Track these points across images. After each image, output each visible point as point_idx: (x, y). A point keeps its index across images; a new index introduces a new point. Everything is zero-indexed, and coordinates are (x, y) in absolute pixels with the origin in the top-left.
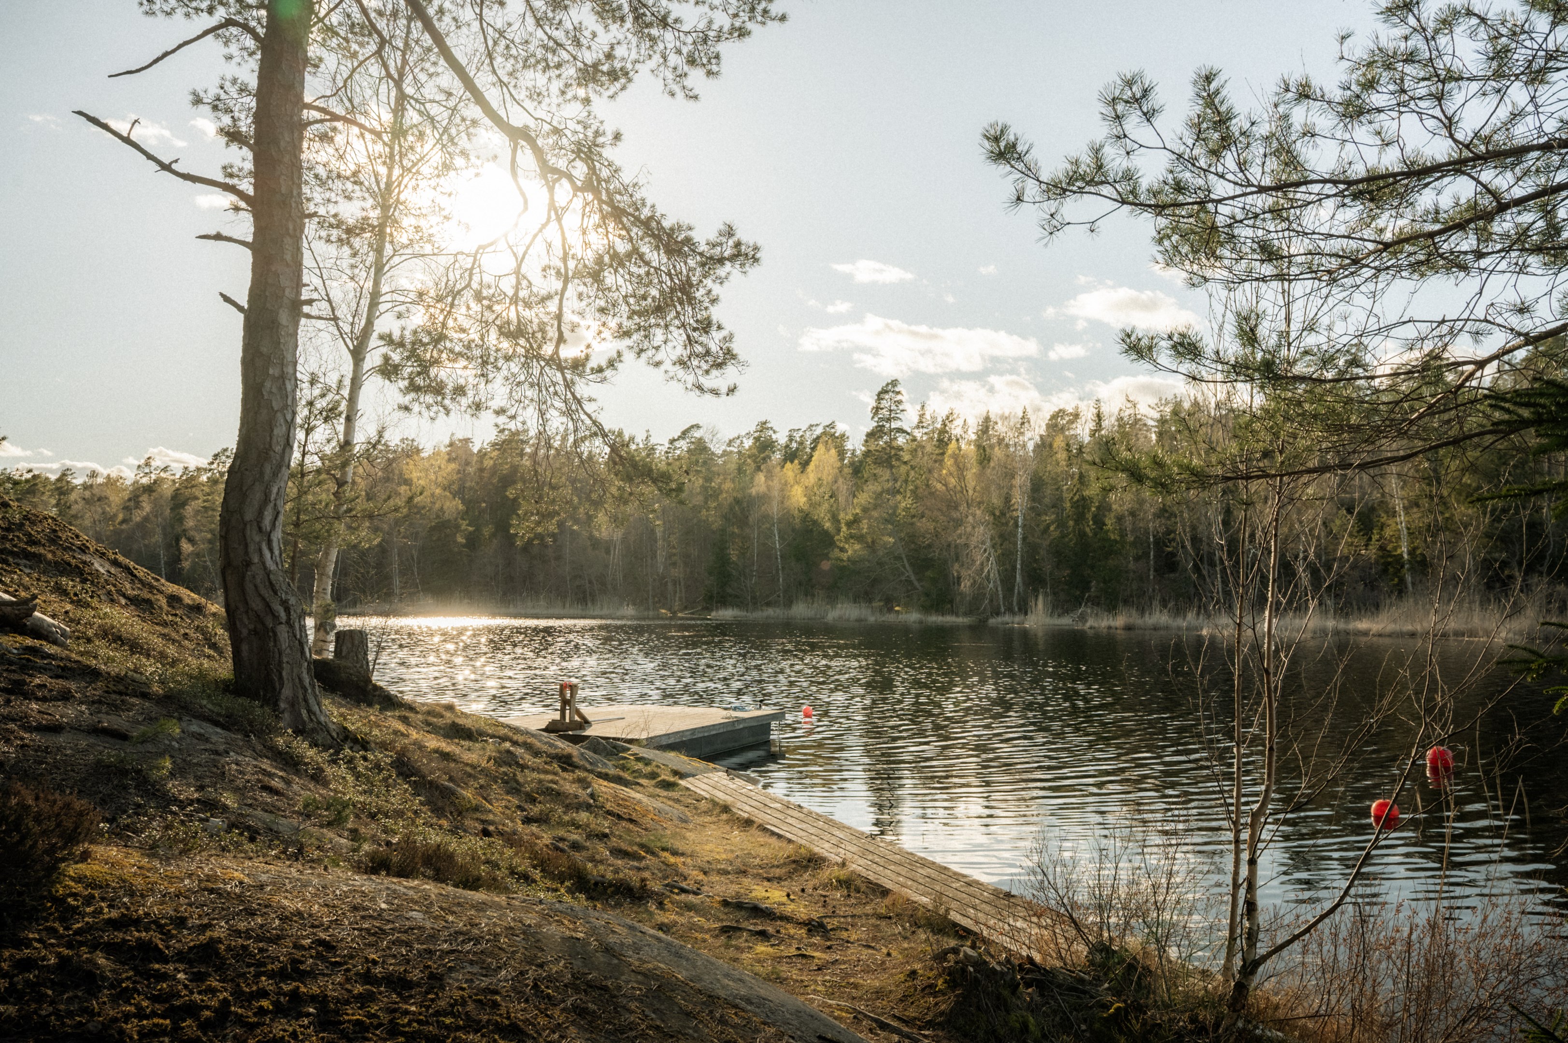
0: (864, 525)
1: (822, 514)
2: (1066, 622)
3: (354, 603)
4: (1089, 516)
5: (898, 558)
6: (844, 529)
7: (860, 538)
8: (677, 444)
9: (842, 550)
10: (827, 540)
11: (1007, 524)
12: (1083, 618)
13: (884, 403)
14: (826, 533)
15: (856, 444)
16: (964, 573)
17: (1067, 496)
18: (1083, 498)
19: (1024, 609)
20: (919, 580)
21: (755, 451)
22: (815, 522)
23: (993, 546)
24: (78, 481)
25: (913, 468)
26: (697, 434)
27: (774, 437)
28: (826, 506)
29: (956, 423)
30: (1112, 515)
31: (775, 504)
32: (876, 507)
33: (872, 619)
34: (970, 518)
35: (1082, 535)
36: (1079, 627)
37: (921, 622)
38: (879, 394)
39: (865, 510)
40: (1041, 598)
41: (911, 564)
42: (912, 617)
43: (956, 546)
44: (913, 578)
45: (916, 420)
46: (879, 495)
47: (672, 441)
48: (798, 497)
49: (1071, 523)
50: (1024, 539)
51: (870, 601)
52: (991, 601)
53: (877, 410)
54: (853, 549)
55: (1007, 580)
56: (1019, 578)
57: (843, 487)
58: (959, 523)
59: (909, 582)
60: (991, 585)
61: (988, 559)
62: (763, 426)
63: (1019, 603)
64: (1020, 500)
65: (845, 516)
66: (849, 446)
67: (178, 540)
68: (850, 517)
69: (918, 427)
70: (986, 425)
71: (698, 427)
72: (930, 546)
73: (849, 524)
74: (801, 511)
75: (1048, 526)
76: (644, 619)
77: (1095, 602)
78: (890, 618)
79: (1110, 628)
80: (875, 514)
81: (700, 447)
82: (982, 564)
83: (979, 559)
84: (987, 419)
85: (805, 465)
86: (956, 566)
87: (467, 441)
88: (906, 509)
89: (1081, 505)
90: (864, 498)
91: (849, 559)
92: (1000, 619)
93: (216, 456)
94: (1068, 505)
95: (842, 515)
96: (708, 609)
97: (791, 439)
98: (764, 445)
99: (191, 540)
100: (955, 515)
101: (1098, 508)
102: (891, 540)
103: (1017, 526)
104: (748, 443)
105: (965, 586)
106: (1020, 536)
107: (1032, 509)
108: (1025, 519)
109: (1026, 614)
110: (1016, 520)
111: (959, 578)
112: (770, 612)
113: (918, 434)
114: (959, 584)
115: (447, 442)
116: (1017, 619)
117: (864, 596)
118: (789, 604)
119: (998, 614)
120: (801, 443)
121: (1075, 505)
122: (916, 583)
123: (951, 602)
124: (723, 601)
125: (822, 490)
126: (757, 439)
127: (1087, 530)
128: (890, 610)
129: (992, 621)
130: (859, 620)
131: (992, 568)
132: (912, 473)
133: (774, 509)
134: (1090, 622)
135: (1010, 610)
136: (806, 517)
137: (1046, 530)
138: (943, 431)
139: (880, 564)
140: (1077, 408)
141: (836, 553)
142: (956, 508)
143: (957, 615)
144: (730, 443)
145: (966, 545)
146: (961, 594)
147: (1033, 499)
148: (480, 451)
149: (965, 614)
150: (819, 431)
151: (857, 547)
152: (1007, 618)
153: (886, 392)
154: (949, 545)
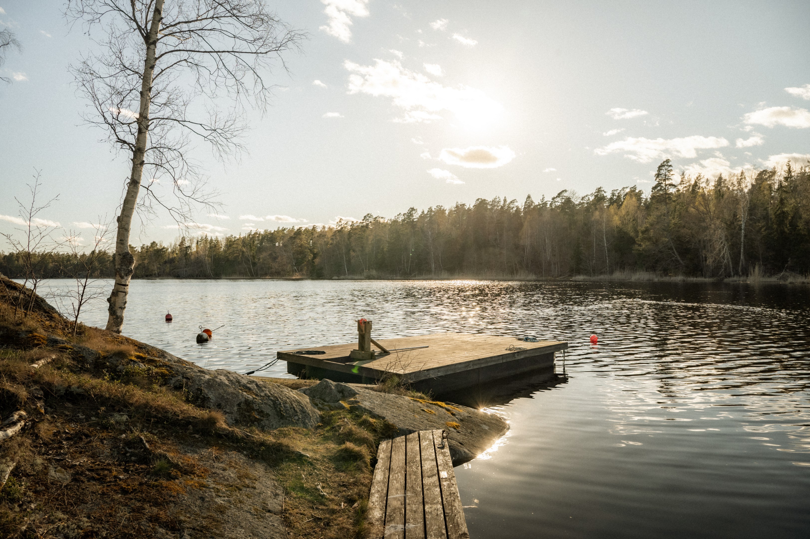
0: (652, 233)
1: (629, 229)
2: (773, 280)
3: (415, 276)
4: (787, 222)
5: (671, 249)
6: (640, 234)
7: (649, 239)
8: (556, 200)
9: (640, 245)
10: (632, 241)
11: (735, 228)
12: (784, 278)
13: (662, 172)
14: (631, 238)
15: (647, 195)
16: (709, 255)
17: (771, 212)
18: (783, 212)
19: (746, 273)
20: (683, 260)
21: (595, 202)
22: (625, 233)
23: (727, 240)
24: (319, 230)
25: (678, 204)
26: (565, 194)
27: (605, 195)
28: (631, 225)
29: (702, 180)
30: (802, 221)
31: (604, 225)
32: (658, 223)
33: (656, 280)
34: (713, 226)
35: (783, 232)
36: (782, 282)
37: (684, 281)
38: (660, 167)
39: (652, 225)
40: (757, 268)
41: (677, 252)
42: (679, 278)
43: (704, 242)
44: (679, 258)
45: (679, 180)
46: (659, 217)
47: (553, 199)
48: (616, 221)
49: (775, 226)
50: (745, 236)
51: (655, 270)
52: (725, 269)
53: (658, 175)
54: (645, 245)
55: (735, 258)
56: (742, 257)
57: (640, 215)
58: (705, 229)
59: (677, 261)
60: (726, 261)
61: (723, 248)
62: (599, 190)
63: (742, 271)
64: (743, 216)
65: (641, 228)
66: (643, 196)
67: (349, 250)
68: (643, 229)
69: (681, 184)
70: (720, 181)
71: (566, 191)
72: (688, 242)
73: (643, 232)
74: (617, 227)
75: (761, 229)
76: (539, 281)
77: (792, 269)
78: (666, 279)
79: (803, 283)
80: (658, 227)
81: (568, 200)
82: (720, 250)
83: (718, 247)
84: (720, 178)
85: (619, 206)
86: (704, 252)
87: (464, 205)
88: (675, 224)
89: (782, 216)
90: (651, 219)
91: (643, 250)
92: (731, 279)
93: (365, 217)
94: (773, 216)
95: (639, 228)
96: (571, 276)
97: (613, 195)
98: (599, 198)
99: (354, 251)
100: (703, 224)
101: (793, 218)
102: (667, 239)
103: (741, 229)
104: (592, 198)
105: (710, 261)
106: (743, 234)
107: (751, 220)
108: (746, 226)
109: (747, 276)
110: (740, 226)
111: (706, 258)
112: (602, 277)
113: (680, 188)
114: (706, 260)
115: (455, 206)
116: (742, 278)
117: (652, 268)
118: (612, 272)
119: (730, 276)
120: (619, 196)
121: (777, 216)
122: (681, 261)
123: (701, 271)
124: (578, 272)
125: (629, 217)
126: (596, 196)
127: (786, 230)
128: (666, 275)
129: (727, 280)
130: (649, 280)
131: (726, 252)
132: (678, 207)
133: (604, 228)
134: (790, 280)
135: (737, 273)
136: (620, 231)
137: (759, 231)
138: (696, 185)
139: (661, 252)
140: (774, 168)
141: (636, 247)
142: (704, 221)
143: (705, 277)
144: (583, 199)
145: (710, 240)
146: (707, 266)
147: (750, 214)
148: (468, 209)
149: (710, 277)
150: (628, 190)
151: (647, 243)
152: (735, 278)
153: (664, 166)
154: (700, 241)
